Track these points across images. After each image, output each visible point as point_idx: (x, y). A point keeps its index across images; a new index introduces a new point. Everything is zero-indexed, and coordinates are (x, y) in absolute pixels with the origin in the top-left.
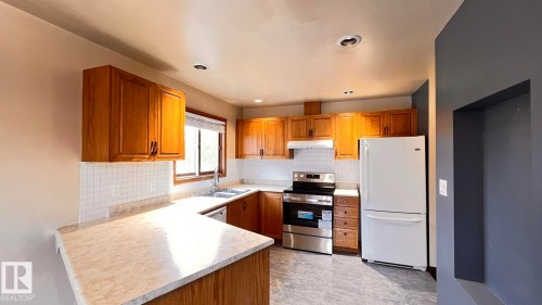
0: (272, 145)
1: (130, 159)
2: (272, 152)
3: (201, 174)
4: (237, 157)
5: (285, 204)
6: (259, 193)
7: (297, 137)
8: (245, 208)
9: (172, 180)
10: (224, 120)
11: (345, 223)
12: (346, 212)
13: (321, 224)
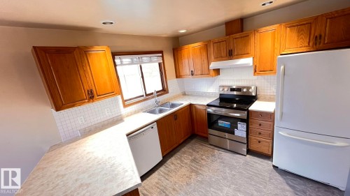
0: (199, 67)
1: (73, 106)
2: (199, 72)
3: (147, 95)
4: (177, 77)
5: (209, 115)
6: (191, 106)
7: (219, 58)
9: (121, 105)
10: (161, 52)
11: (260, 134)
12: (260, 125)
13: (237, 132)
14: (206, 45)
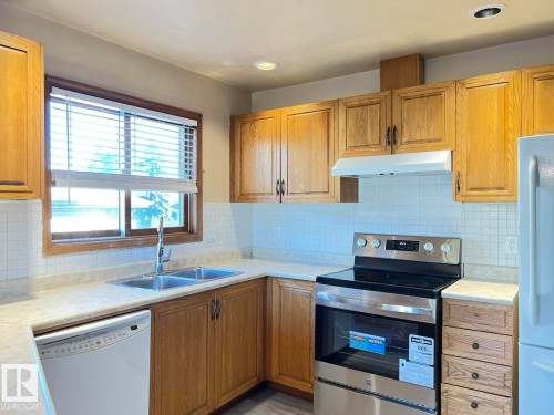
0: (301, 170)
3: (130, 232)
4: (233, 199)
6: (266, 281)
7: (359, 147)
8: (215, 316)
9: (39, 244)
10: (198, 117)
11: (475, 376)
12: (476, 346)
13: (407, 370)
14: (327, 113)
